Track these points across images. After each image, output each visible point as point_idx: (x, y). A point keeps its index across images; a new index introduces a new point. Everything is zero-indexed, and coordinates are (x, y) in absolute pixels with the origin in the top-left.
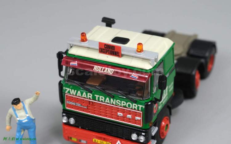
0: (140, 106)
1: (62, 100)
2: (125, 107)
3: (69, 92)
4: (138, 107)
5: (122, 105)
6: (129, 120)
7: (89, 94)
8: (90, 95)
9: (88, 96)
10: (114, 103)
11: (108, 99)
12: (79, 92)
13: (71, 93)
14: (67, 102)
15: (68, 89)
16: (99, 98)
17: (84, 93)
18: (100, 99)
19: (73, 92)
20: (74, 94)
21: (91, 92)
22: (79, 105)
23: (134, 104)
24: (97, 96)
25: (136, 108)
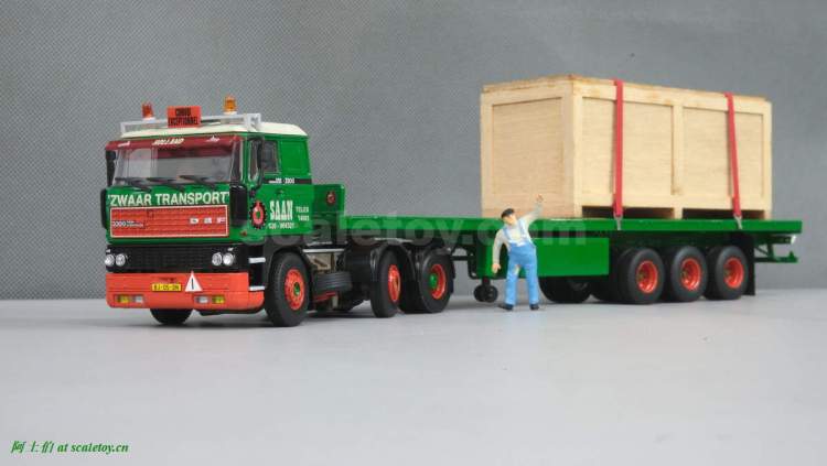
0: (224, 193)
1: (105, 224)
2: (201, 203)
3: (116, 201)
4: (221, 196)
5: (197, 199)
6: (206, 228)
7: (146, 195)
8: (148, 198)
9: (146, 200)
10: (185, 201)
11: (175, 195)
12: (132, 197)
13: (120, 202)
14: (113, 224)
15: (115, 196)
16: (161, 198)
17: (140, 197)
18: (164, 199)
19: (122, 200)
20: (124, 203)
21: (149, 192)
22: (131, 224)
23: (214, 193)
24: (158, 195)
25: (217, 198)
